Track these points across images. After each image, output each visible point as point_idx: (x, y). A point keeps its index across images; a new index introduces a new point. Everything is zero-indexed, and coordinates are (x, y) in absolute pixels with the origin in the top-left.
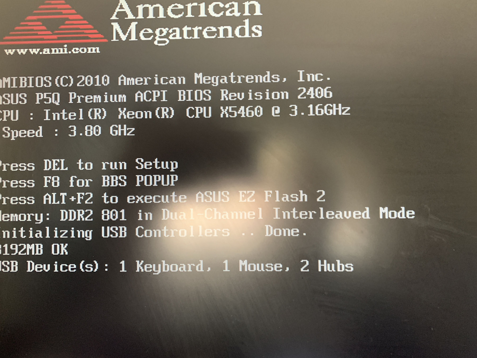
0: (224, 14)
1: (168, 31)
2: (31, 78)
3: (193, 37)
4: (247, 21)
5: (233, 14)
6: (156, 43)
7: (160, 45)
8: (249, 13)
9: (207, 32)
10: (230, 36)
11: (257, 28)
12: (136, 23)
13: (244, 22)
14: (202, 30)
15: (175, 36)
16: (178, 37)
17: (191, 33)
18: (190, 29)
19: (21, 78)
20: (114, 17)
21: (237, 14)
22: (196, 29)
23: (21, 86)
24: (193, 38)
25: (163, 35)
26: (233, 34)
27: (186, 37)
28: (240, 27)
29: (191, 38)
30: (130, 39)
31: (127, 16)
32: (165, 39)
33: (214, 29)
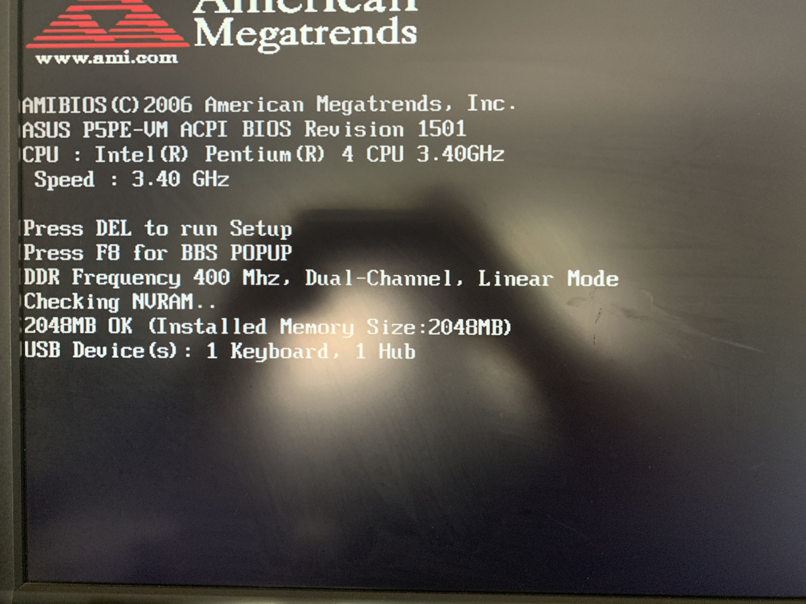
0: (362, 8)
1: (278, 33)
2: (76, 99)
3: (316, 42)
4: (395, 20)
5: (375, 8)
6: (260, 50)
7: (266, 53)
8: (399, 7)
9: (336, 35)
10: (370, 41)
11: (410, 31)
12: (232, 19)
13: (391, 21)
14: (329, 32)
15: (288, 40)
16: (293, 42)
17: (312, 36)
18: (310, 29)
19: (61, 99)
20: (198, 10)
21: (380, 9)
22: (320, 31)
23: (62, 111)
24: (315, 44)
25: (271, 38)
26: (375, 38)
27: (304, 41)
28: (384, 28)
29: (312, 43)
30: (223, 43)
31: (217, 9)
32: (275, 45)
33: (346, 31)
